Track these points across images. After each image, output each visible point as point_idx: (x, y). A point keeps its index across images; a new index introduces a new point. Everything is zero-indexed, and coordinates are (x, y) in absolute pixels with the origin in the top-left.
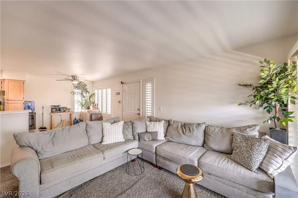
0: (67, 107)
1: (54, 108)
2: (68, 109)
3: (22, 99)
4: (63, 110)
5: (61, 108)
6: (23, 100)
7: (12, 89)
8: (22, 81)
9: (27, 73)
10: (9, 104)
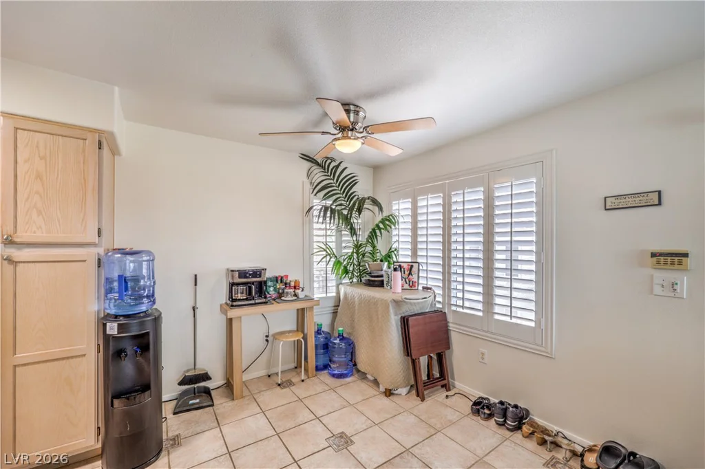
0: (287, 276)
1: (238, 284)
2: (292, 284)
3: (92, 237)
4: (275, 290)
5: (270, 283)
6: (94, 245)
7: (39, 176)
8: (92, 131)
9: (116, 89)
10: (20, 267)
